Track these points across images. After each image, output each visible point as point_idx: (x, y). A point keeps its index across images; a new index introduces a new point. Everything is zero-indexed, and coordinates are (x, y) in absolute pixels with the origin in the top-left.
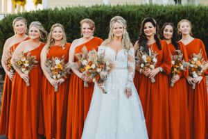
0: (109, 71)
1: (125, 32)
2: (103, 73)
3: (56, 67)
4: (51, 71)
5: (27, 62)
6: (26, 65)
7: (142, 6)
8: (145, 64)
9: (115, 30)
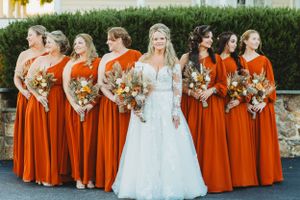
0: (147, 94)
1: (169, 44)
2: (140, 98)
3: (82, 90)
4: (76, 95)
5: (44, 81)
6: (44, 85)
7: (191, 8)
8: (195, 83)
9: (155, 42)
